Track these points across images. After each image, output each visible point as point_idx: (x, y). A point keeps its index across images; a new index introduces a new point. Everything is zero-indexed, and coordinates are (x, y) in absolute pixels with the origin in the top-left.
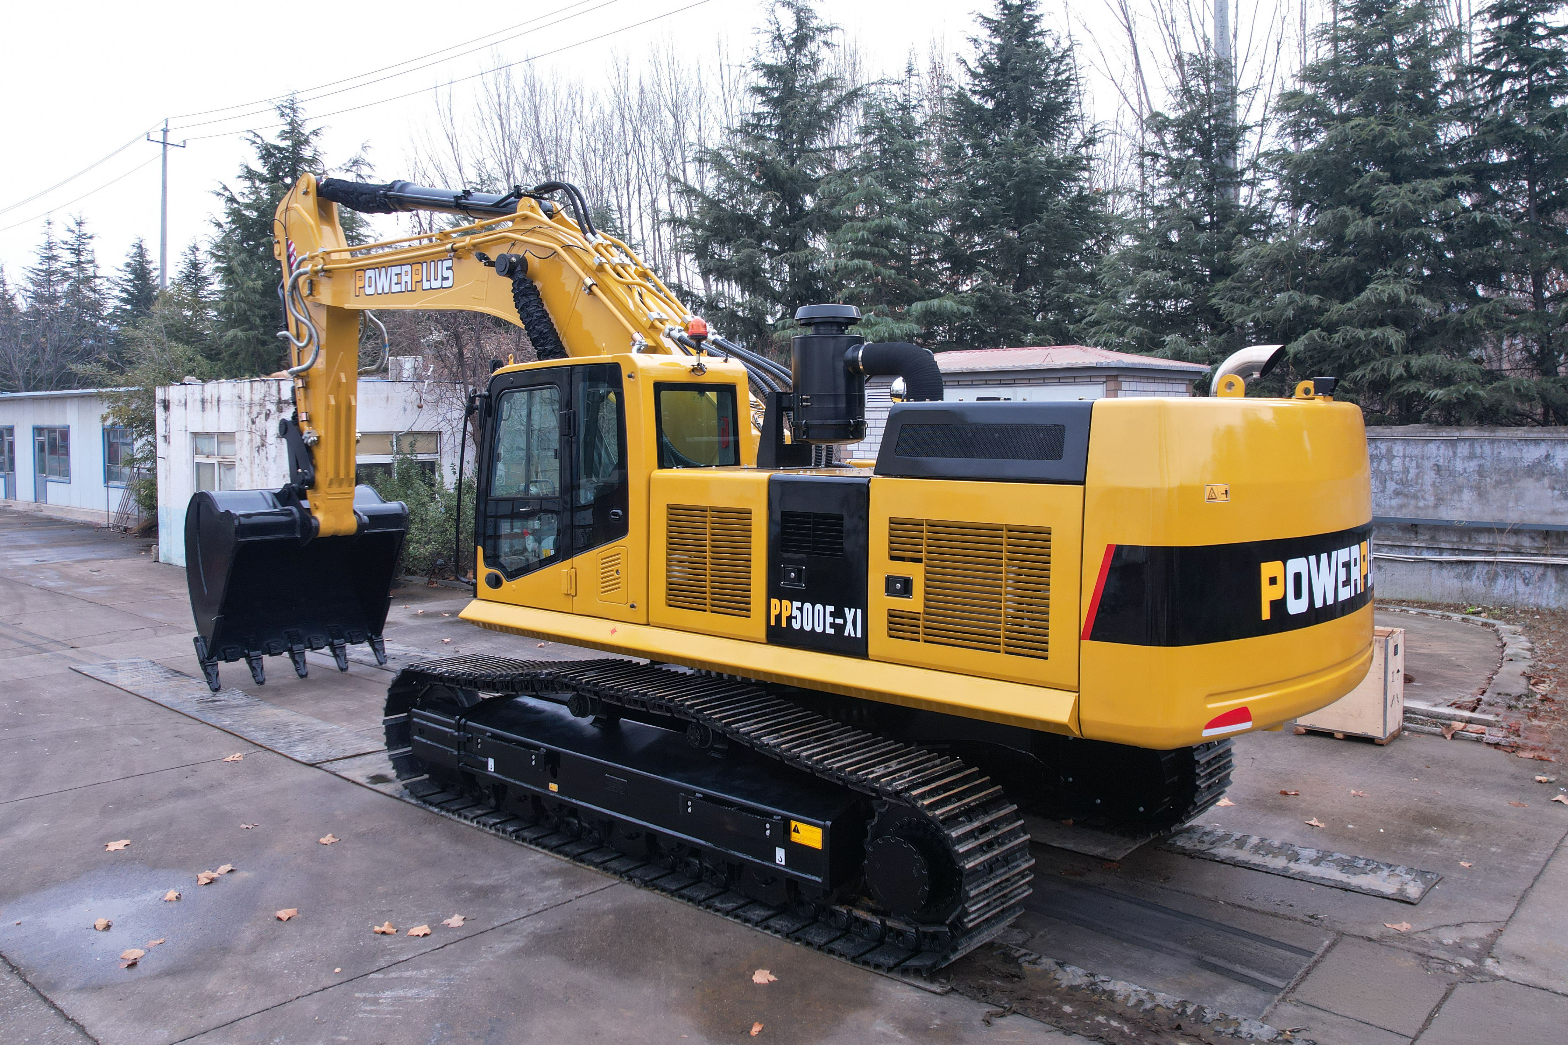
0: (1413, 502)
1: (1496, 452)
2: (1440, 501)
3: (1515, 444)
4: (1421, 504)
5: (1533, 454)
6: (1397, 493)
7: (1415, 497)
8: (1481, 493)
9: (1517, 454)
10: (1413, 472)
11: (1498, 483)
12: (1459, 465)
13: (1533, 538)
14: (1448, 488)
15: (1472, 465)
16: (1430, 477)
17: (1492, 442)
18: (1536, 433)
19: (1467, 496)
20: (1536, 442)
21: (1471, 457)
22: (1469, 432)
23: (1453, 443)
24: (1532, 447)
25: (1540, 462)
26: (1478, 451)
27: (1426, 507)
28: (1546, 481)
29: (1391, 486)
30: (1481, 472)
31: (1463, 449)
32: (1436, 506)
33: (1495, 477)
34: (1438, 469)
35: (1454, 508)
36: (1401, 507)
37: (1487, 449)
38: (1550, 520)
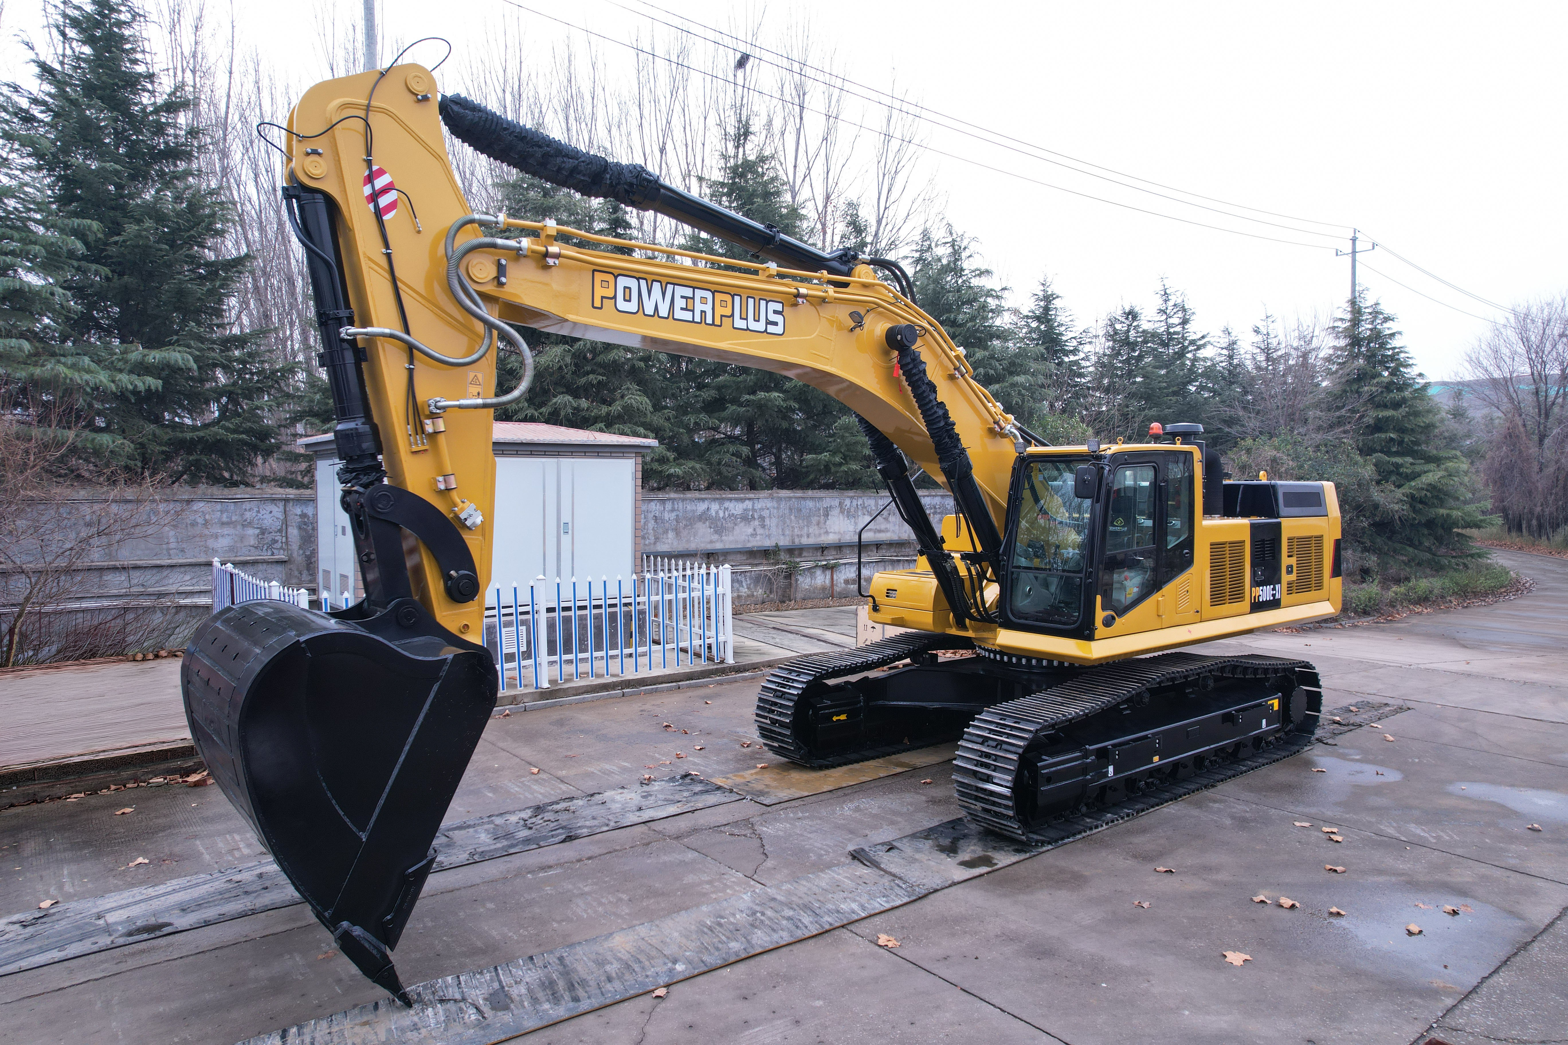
5: (702, 507)
8: (678, 533)
15: (673, 515)
17: (683, 500)
18: (704, 495)
20: (703, 500)
21: (673, 510)
22: (672, 495)
23: (663, 501)
24: (701, 503)
25: (704, 512)
26: (676, 506)
27: (650, 544)
28: (707, 523)
31: (669, 505)
33: (684, 523)
34: (656, 518)
37: (681, 504)
38: (710, 547)
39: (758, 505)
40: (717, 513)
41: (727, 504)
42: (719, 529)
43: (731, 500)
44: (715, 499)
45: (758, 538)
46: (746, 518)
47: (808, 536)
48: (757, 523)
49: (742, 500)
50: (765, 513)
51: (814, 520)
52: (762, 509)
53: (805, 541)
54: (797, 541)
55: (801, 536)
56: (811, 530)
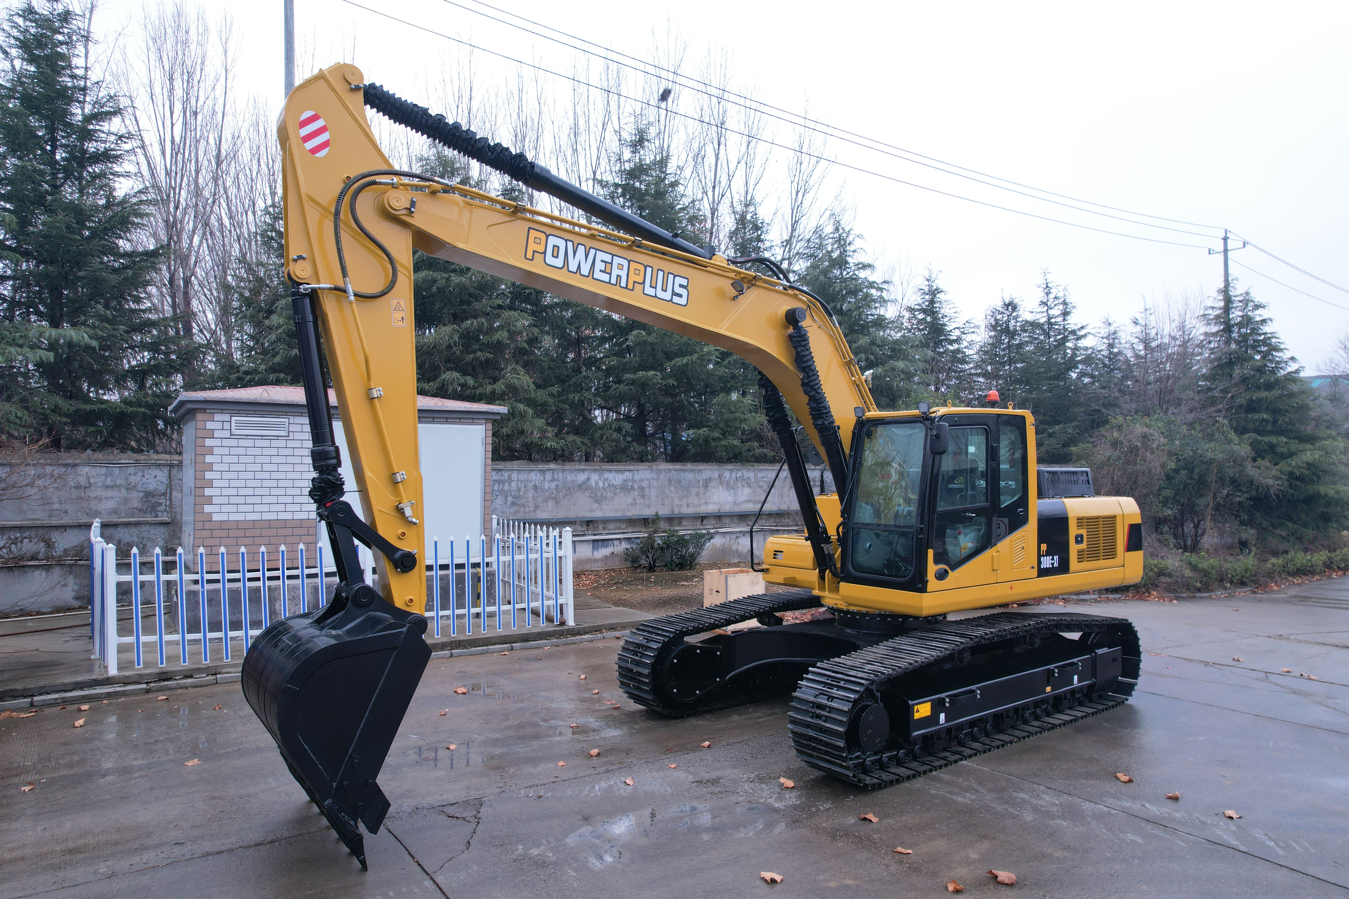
14: (540, 499)
19: (551, 503)
29: (510, 499)
30: (557, 488)
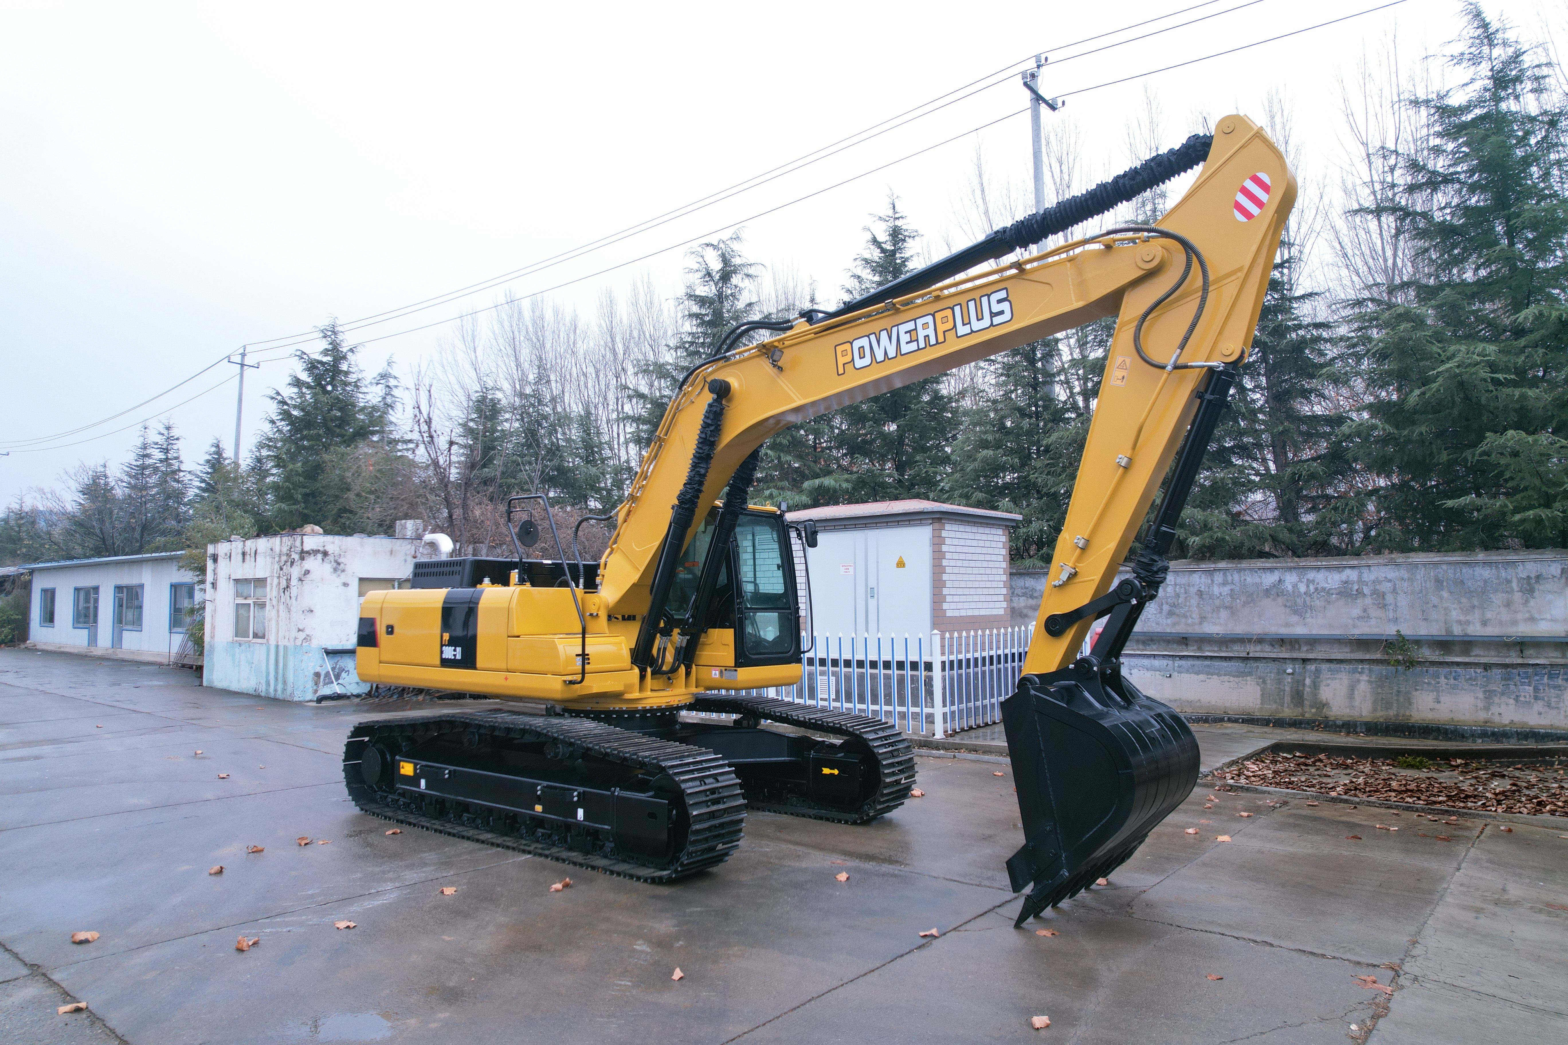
0: (1183, 620)
1: (1242, 579)
2: (1203, 619)
3: (1256, 572)
4: (1190, 621)
5: (1269, 579)
6: (1171, 614)
7: (1185, 616)
8: (1234, 612)
9: (1257, 580)
10: (1182, 596)
11: (1245, 604)
12: (1216, 590)
13: (1273, 646)
14: (1208, 609)
15: (1226, 590)
16: (1194, 601)
17: (1240, 570)
18: (1269, 563)
19: (1224, 614)
20: (1271, 570)
21: (1225, 583)
22: (1222, 565)
23: (1210, 572)
24: (1268, 574)
25: (1274, 586)
26: (1230, 578)
27: (1194, 624)
28: (1280, 600)
30: (1232, 594)
31: (1218, 577)
32: (1201, 623)
33: (1243, 599)
34: (1200, 593)
35: (1215, 624)
36: (1174, 624)
37: (1236, 577)
38: (1284, 631)
39: (1369, 576)
40: (1295, 586)
41: (1311, 575)
42: (1299, 609)
43: (1318, 569)
44: (1290, 569)
45: (1373, 622)
46: (1346, 593)
47: (1484, 623)
48: (1368, 601)
49: (1340, 568)
50: (1386, 587)
51: (1498, 599)
52: (1376, 581)
53: (1476, 630)
54: (1457, 630)
55: (1468, 623)
56: (1489, 615)
